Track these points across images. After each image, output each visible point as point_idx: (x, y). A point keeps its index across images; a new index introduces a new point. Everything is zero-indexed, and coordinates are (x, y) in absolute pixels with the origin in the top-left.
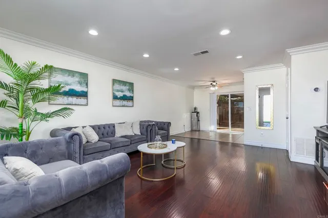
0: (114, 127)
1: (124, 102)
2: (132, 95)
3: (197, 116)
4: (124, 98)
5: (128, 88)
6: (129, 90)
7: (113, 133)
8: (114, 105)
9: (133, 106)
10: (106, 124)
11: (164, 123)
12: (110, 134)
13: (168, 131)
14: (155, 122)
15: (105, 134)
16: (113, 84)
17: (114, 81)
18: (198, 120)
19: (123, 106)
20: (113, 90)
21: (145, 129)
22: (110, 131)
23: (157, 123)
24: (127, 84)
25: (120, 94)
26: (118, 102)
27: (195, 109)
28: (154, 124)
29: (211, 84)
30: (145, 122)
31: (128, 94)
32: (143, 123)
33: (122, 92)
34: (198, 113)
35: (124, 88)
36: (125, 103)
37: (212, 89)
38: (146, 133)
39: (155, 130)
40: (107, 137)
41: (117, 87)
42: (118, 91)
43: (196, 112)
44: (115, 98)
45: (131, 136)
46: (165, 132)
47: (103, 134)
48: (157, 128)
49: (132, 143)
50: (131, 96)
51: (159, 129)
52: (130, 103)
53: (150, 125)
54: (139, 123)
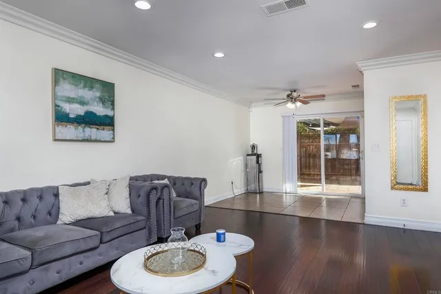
0: (57, 195)
1: (88, 130)
2: (110, 113)
3: (258, 162)
4: (89, 120)
5: (98, 94)
6: (102, 100)
7: (53, 212)
8: (59, 136)
9: (113, 141)
10: (32, 190)
11: (191, 181)
12: (42, 215)
13: (200, 198)
14: (169, 178)
15: (28, 219)
16: (56, 82)
17: (59, 75)
18: (260, 172)
19: (84, 140)
20: (55, 97)
21: (142, 199)
22: (43, 207)
23: (174, 181)
24: (98, 86)
25: (75, 110)
26: (70, 131)
27: (253, 147)
28: (166, 186)
29: (288, 96)
30: (144, 178)
31: (100, 110)
32: (139, 183)
33: (82, 103)
34: (258, 156)
35: (87, 94)
36: (91, 132)
37: (290, 105)
38: (144, 210)
39: (170, 199)
40: (32, 226)
41: (67, 89)
42: (70, 100)
43: (255, 154)
44: (61, 118)
45: (105, 220)
46: (193, 201)
47: (18, 219)
48: (174, 194)
49: (105, 239)
50: (106, 116)
51: (179, 196)
52: (105, 134)
53: (155, 188)
54: (127, 182)
